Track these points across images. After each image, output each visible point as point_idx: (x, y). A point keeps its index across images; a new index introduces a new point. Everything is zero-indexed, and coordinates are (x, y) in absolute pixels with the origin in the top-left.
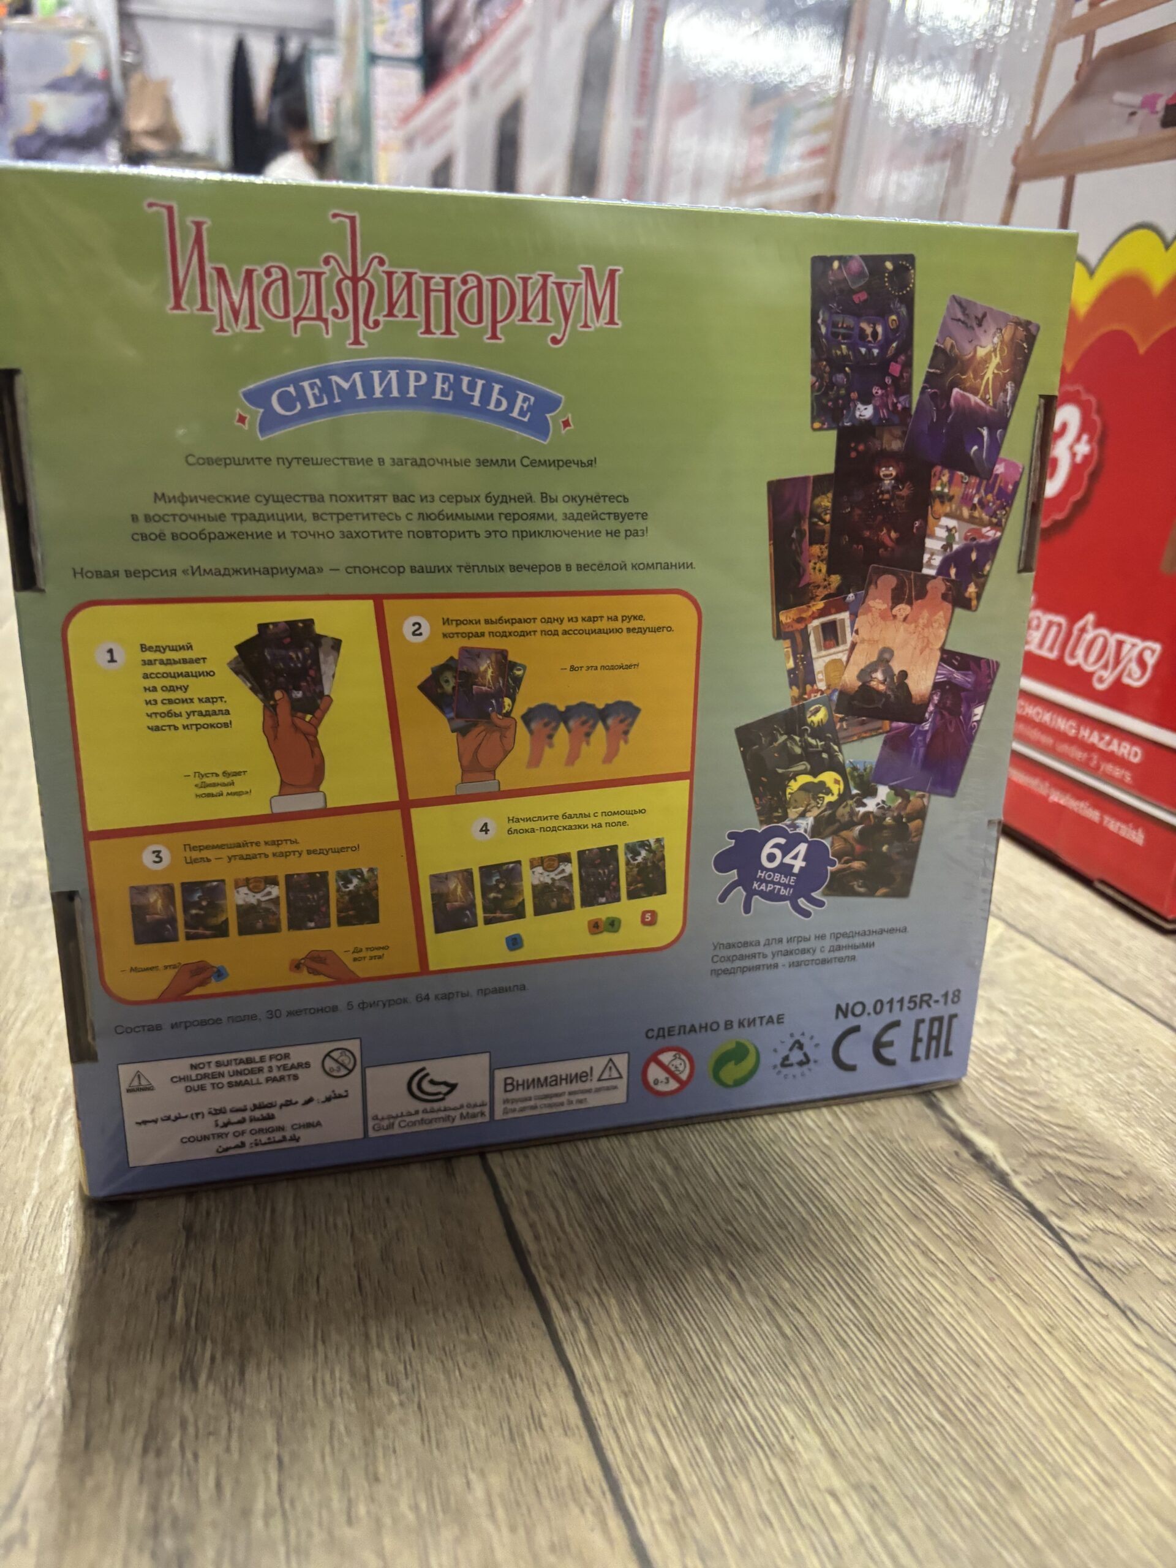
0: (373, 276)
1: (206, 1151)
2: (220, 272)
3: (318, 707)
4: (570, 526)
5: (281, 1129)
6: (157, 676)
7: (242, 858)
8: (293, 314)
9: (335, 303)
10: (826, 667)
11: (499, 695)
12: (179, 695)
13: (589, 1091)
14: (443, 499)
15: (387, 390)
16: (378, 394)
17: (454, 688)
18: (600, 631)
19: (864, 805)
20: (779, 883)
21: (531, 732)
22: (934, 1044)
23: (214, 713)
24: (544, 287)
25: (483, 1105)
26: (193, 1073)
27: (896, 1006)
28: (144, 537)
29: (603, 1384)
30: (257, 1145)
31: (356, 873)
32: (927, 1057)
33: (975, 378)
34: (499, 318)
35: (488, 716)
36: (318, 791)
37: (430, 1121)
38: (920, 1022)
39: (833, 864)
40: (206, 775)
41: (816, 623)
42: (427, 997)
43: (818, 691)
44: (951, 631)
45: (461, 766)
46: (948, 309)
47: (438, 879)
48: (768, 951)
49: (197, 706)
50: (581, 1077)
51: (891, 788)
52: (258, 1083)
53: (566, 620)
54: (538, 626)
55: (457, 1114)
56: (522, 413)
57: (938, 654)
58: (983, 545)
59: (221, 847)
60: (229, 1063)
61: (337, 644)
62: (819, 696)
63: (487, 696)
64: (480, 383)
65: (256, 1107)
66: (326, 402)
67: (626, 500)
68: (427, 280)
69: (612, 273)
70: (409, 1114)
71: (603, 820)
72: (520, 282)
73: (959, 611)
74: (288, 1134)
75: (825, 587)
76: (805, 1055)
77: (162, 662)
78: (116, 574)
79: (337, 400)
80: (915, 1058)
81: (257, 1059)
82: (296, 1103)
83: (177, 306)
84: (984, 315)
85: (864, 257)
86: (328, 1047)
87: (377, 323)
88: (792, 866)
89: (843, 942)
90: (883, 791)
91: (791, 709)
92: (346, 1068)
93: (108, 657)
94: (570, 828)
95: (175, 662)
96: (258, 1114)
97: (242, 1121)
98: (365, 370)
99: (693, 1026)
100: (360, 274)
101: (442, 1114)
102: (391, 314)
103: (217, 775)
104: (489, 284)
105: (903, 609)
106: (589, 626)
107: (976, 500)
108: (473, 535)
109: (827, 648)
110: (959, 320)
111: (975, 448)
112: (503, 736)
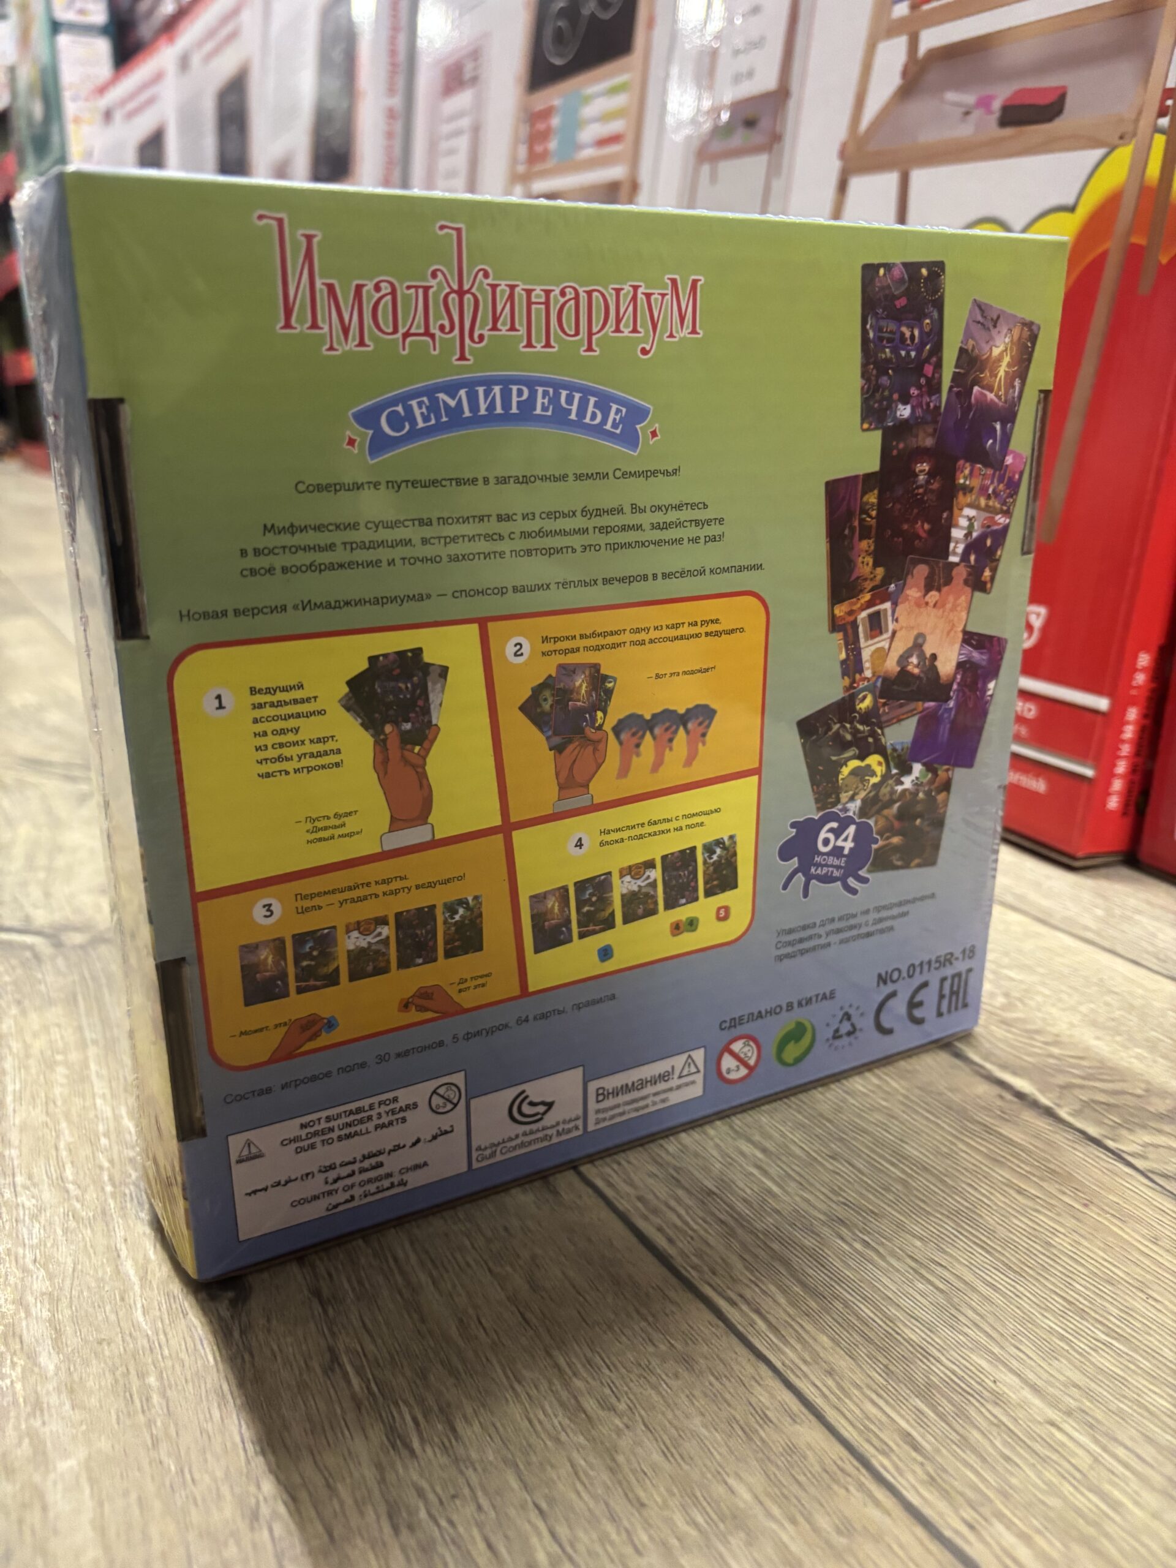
0: (478, 289)
1: (317, 1210)
2: (331, 288)
3: (426, 738)
4: (657, 535)
5: (389, 1175)
6: (267, 719)
7: (353, 901)
8: (402, 330)
9: (442, 318)
10: (872, 656)
11: (594, 708)
12: (290, 737)
13: (671, 1089)
14: (544, 516)
15: (491, 407)
16: (483, 412)
17: (551, 706)
18: (682, 638)
19: (902, 783)
20: (832, 866)
21: (621, 743)
22: (954, 998)
23: (326, 753)
24: (635, 298)
25: (577, 1119)
26: (304, 1133)
28: (253, 572)
29: (804, 1368)
30: (366, 1196)
31: (462, 902)
32: (949, 1011)
33: (991, 376)
34: (595, 330)
35: (581, 731)
36: (426, 823)
37: (530, 1143)
38: (943, 980)
39: (876, 841)
40: (317, 819)
41: (864, 614)
42: (527, 1020)
43: (866, 679)
44: (971, 615)
45: (559, 784)
46: (971, 312)
47: (537, 899)
49: (309, 748)
50: (664, 1077)
51: (924, 764)
52: (368, 1132)
53: (653, 628)
54: (627, 637)
55: (553, 1131)
56: (615, 425)
57: (960, 636)
58: (996, 531)
59: (333, 892)
60: (339, 1116)
61: (444, 671)
62: (866, 683)
63: (581, 711)
64: (577, 396)
65: (364, 1158)
66: (433, 422)
67: (705, 506)
68: (529, 292)
69: (695, 282)
70: (511, 1139)
71: (684, 823)
72: (614, 292)
73: (978, 595)
74: (396, 1180)
75: (871, 580)
76: (853, 1025)
77: (272, 705)
78: (225, 613)
79: (444, 419)
80: (940, 1014)
81: (367, 1108)
82: (404, 1146)
83: (288, 325)
84: (998, 317)
85: (905, 265)
86: (432, 1085)
87: (481, 337)
88: (843, 848)
89: (884, 914)
90: (917, 768)
91: (843, 699)
92: (451, 1102)
93: (216, 704)
94: (655, 834)
95: (286, 703)
96: (366, 1164)
97: (353, 1174)
98: (471, 385)
99: (760, 1012)
100: (466, 287)
102: (494, 328)
103: (328, 818)
104: (585, 295)
105: (933, 596)
106: (672, 633)
107: (990, 491)
108: (570, 550)
109: (873, 637)
110: (979, 322)
111: (991, 441)
112: (595, 750)
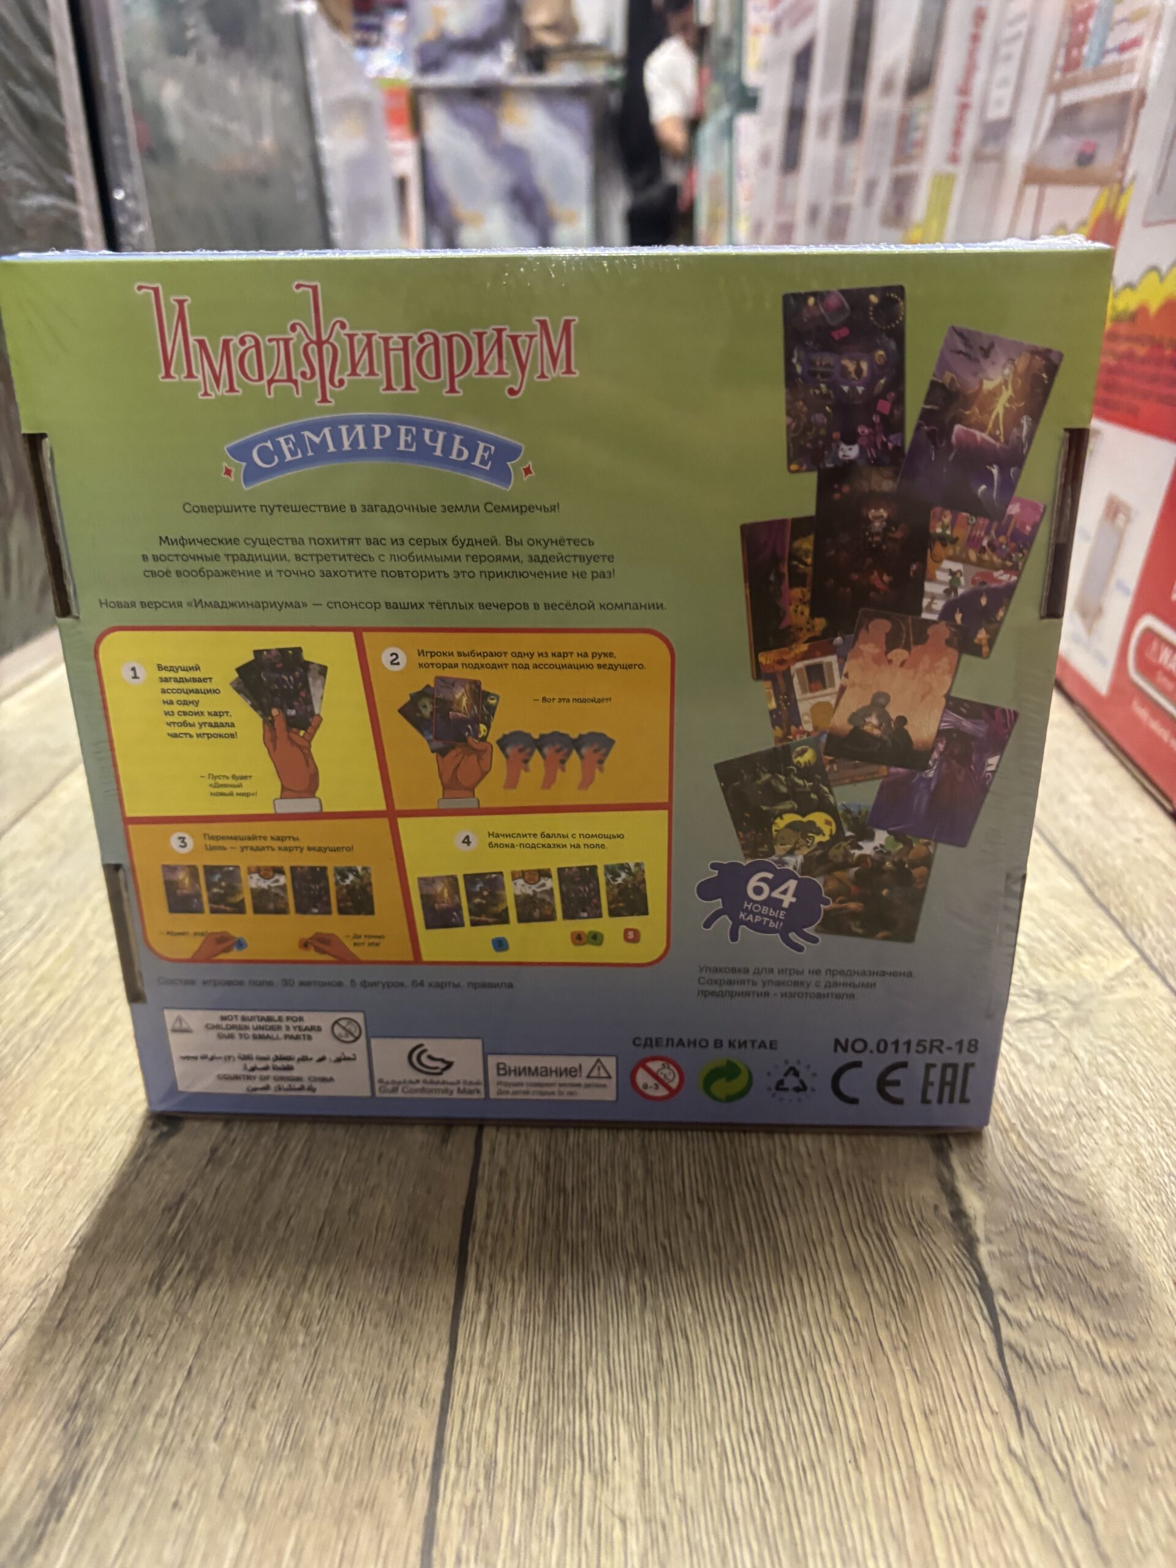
0: (336, 339)
1: (238, 1088)
2: (202, 343)
3: (309, 724)
4: (537, 567)
5: (299, 1079)
6: (173, 691)
7: (252, 849)
8: (266, 377)
9: (303, 365)
10: (813, 709)
11: (475, 721)
12: (191, 708)
14: (413, 542)
15: (355, 443)
16: (346, 446)
17: (432, 713)
18: (570, 666)
19: (860, 848)
20: (767, 916)
21: (507, 756)
22: (947, 1090)
23: (222, 725)
24: (499, 341)
25: (478, 1083)
26: (224, 1024)
27: (902, 1048)
28: (154, 574)
29: (475, 1366)
30: (280, 1089)
31: (352, 870)
32: (940, 1101)
33: (982, 411)
34: (457, 372)
35: (465, 740)
36: (314, 796)
37: (431, 1091)
38: (929, 1067)
39: (827, 903)
40: (219, 777)
41: (800, 665)
42: (422, 984)
43: (804, 732)
44: (957, 679)
45: (442, 783)
46: (946, 341)
47: (424, 882)
48: (758, 979)
49: (206, 719)
50: (570, 1072)
51: (889, 832)
52: (278, 1038)
53: (536, 655)
54: (509, 660)
55: (454, 1088)
56: (483, 461)
57: (943, 701)
58: (995, 590)
59: (234, 838)
60: (252, 1019)
61: (323, 671)
62: (805, 737)
63: (463, 722)
64: (441, 435)
65: (277, 1058)
66: (300, 456)
67: (591, 543)
68: (386, 340)
69: (567, 324)
70: (411, 1082)
71: (582, 841)
72: (475, 336)
73: (966, 658)
74: (306, 1084)
75: (808, 630)
76: (802, 1082)
77: (176, 680)
78: (134, 604)
79: (310, 454)
80: (925, 1100)
81: (276, 1019)
82: (311, 1059)
83: (168, 375)
84: (992, 346)
85: (844, 292)
86: (336, 1016)
87: (341, 382)
88: (781, 901)
89: (840, 979)
90: (881, 837)
91: (775, 749)
92: (352, 1035)
93: (132, 674)
94: (549, 846)
95: (187, 681)
96: (279, 1064)
97: (266, 1068)
98: (334, 425)
99: (681, 1040)
100: (324, 337)
101: (442, 1087)
102: (354, 373)
103: (227, 778)
104: (446, 341)
105: (900, 654)
106: (559, 661)
107: (985, 543)
108: (442, 575)
109: (811, 690)
110: (960, 352)
111: (983, 487)
112: (479, 759)
